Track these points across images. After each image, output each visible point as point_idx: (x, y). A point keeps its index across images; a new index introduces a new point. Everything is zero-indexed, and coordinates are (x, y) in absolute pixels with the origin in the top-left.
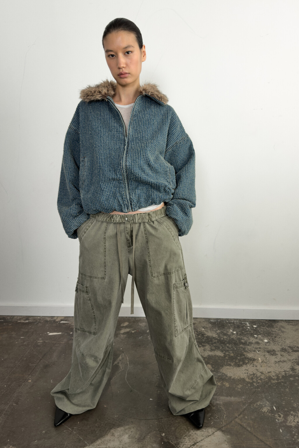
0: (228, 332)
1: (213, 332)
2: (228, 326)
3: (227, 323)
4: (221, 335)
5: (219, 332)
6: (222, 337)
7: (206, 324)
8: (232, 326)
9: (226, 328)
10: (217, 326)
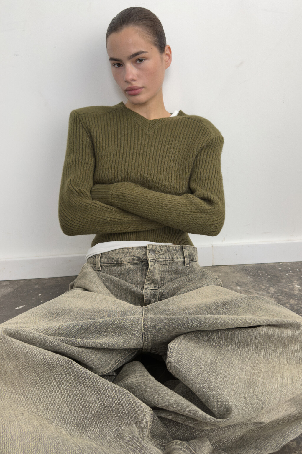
0: (292, 289)
1: (261, 292)
2: (285, 277)
3: (280, 270)
4: (280, 297)
5: (275, 292)
6: (287, 303)
7: (241, 277)
8: (293, 276)
9: (284, 280)
10: (264, 280)
